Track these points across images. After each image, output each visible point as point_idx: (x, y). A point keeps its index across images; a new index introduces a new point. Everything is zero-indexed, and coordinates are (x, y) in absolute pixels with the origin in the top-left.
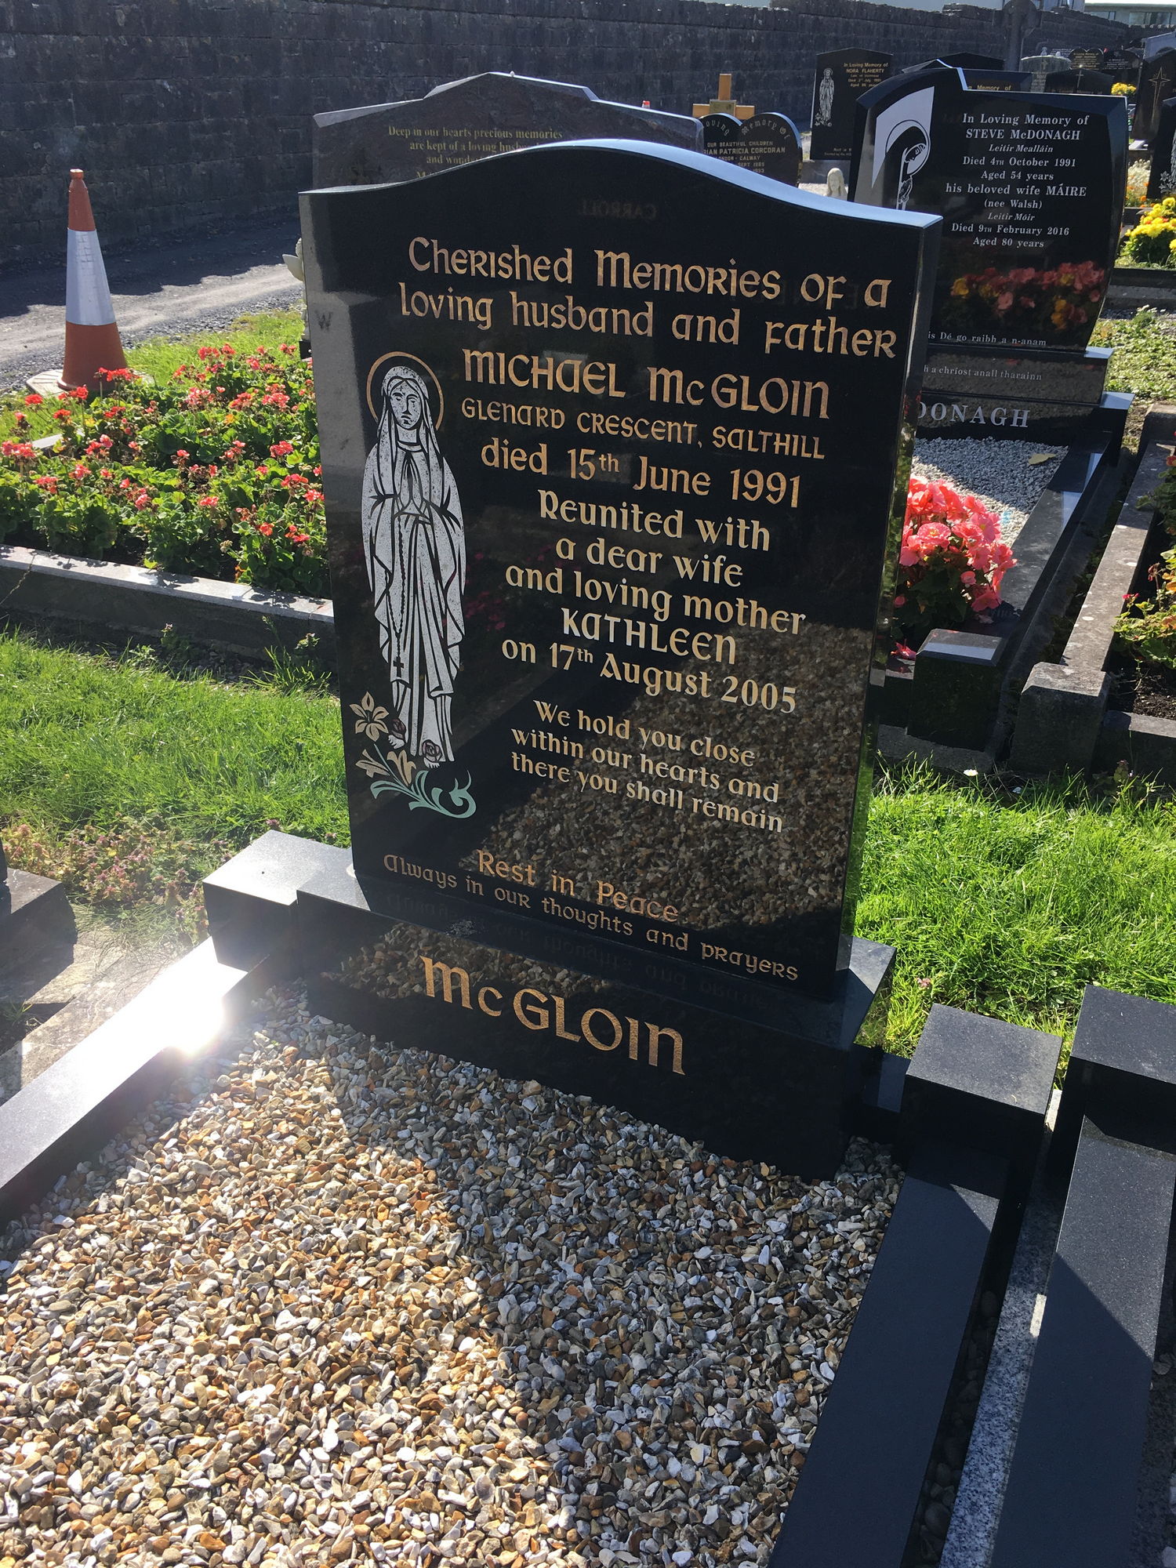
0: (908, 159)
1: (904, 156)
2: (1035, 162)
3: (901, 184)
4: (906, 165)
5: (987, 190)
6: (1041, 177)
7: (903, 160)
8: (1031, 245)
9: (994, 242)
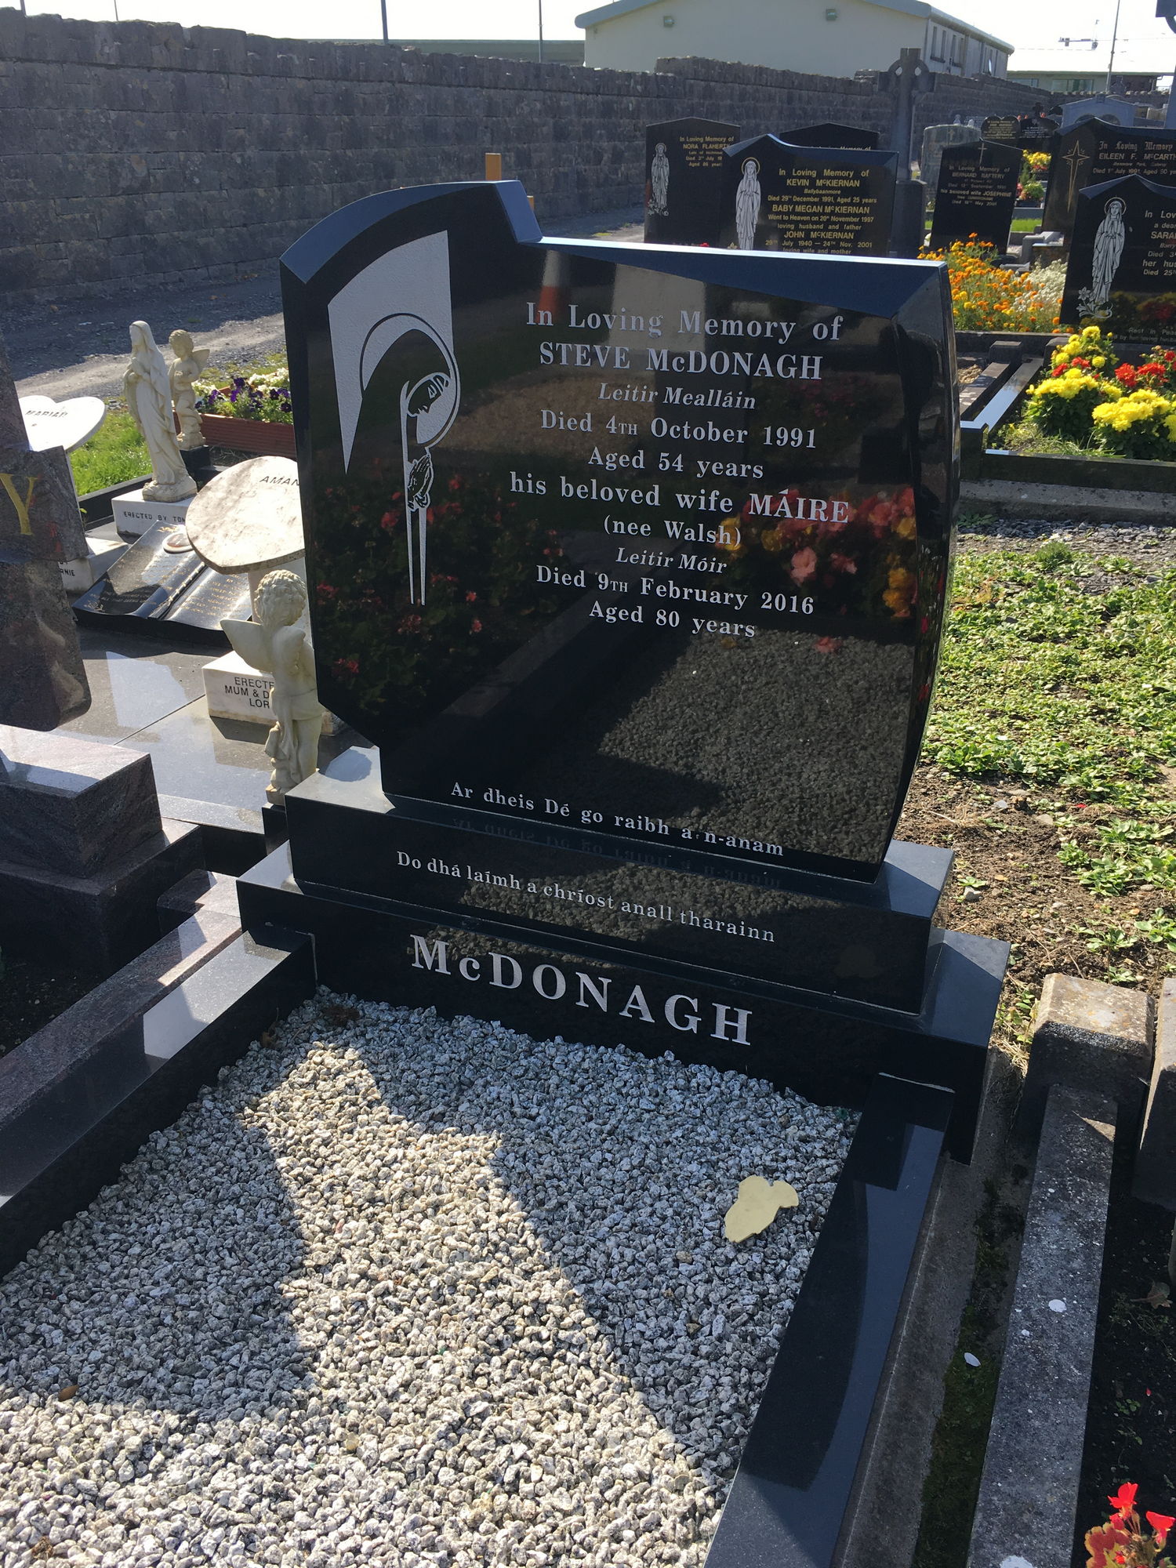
0: (413, 408)
1: (404, 403)
2: (713, 432)
3: (408, 468)
4: (412, 423)
5: (607, 494)
6: (732, 470)
7: (404, 411)
8: (726, 628)
9: (638, 615)
